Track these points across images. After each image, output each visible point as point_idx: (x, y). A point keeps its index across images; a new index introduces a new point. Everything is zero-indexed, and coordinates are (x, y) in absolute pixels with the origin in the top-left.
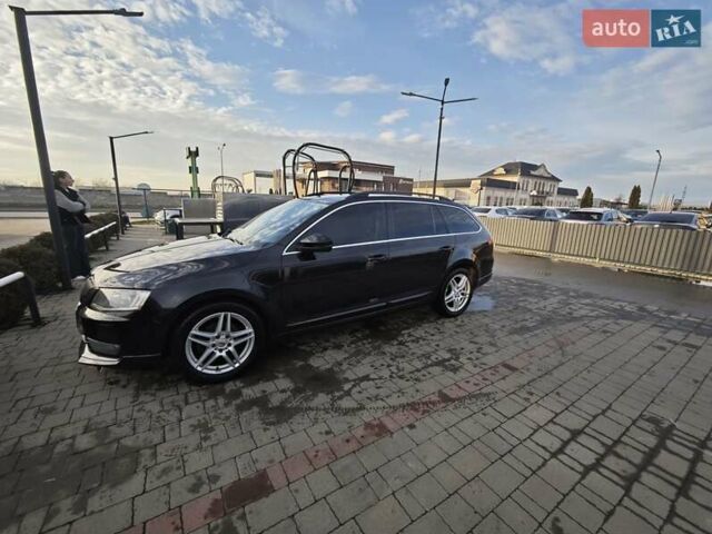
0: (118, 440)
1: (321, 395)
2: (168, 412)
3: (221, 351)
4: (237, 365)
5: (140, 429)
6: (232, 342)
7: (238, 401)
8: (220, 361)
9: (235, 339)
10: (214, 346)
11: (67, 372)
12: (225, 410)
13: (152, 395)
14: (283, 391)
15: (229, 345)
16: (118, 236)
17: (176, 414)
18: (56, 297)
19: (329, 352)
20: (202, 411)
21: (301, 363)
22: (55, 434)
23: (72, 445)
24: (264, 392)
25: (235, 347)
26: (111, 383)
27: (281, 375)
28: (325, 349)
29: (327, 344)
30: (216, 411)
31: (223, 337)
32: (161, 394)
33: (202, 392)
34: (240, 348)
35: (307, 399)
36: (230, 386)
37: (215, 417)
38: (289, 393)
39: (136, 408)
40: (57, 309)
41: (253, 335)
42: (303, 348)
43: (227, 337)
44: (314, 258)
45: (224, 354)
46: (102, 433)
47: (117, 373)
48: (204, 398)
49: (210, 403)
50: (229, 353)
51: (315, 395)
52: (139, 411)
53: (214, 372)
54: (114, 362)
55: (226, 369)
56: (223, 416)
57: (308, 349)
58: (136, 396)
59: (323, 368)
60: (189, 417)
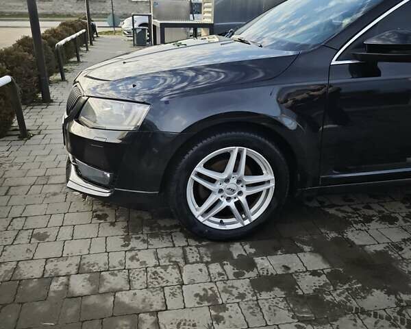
0: (114, 292)
1: (377, 292)
2: (165, 268)
3: (228, 199)
4: (247, 222)
5: (137, 284)
6: (244, 189)
7: (253, 274)
8: (226, 213)
9: (249, 186)
10: (221, 191)
11: (55, 194)
12: (237, 283)
13: (144, 241)
14: (314, 273)
15: (240, 193)
16: (87, 47)
17: (175, 273)
18: (37, 109)
19: (374, 225)
20: (207, 278)
21: (333, 235)
22: (50, 266)
23: (67, 285)
24: (287, 268)
25: (248, 198)
26: (99, 217)
27: (307, 248)
28: (368, 220)
29: (371, 212)
30: (224, 281)
31: (233, 181)
32: (155, 242)
33: (202, 250)
34: (252, 200)
35: (355, 294)
36: (237, 250)
37: (225, 291)
38: (324, 277)
39: (129, 255)
40: (39, 121)
41: (272, 184)
42: (332, 211)
43: (239, 181)
44: (378, 73)
45: (232, 204)
46: (96, 278)
47: (103, 205)
48: (206, 259)
49: (215, 268)
50: (238, 204)
51: (367, 290)
52: (132, 259)
53: (217, 227)
54: (106, 193)
55: (232, 224)
56: (235, 292)
57: (340, 215)
58: (127, 239)
59: (371, 249)
60: (192, 282)
